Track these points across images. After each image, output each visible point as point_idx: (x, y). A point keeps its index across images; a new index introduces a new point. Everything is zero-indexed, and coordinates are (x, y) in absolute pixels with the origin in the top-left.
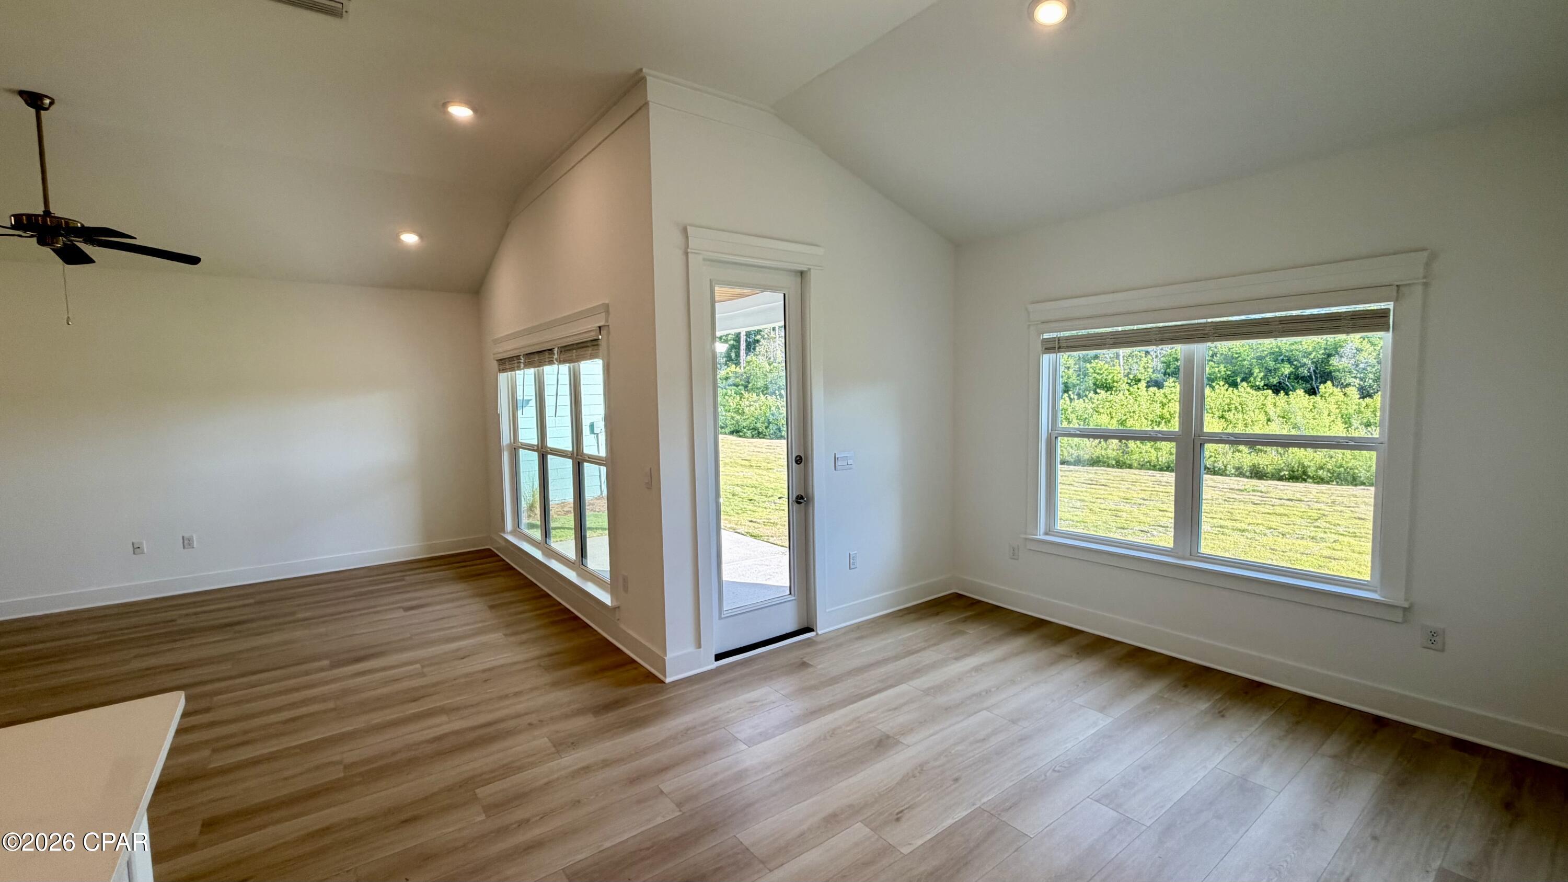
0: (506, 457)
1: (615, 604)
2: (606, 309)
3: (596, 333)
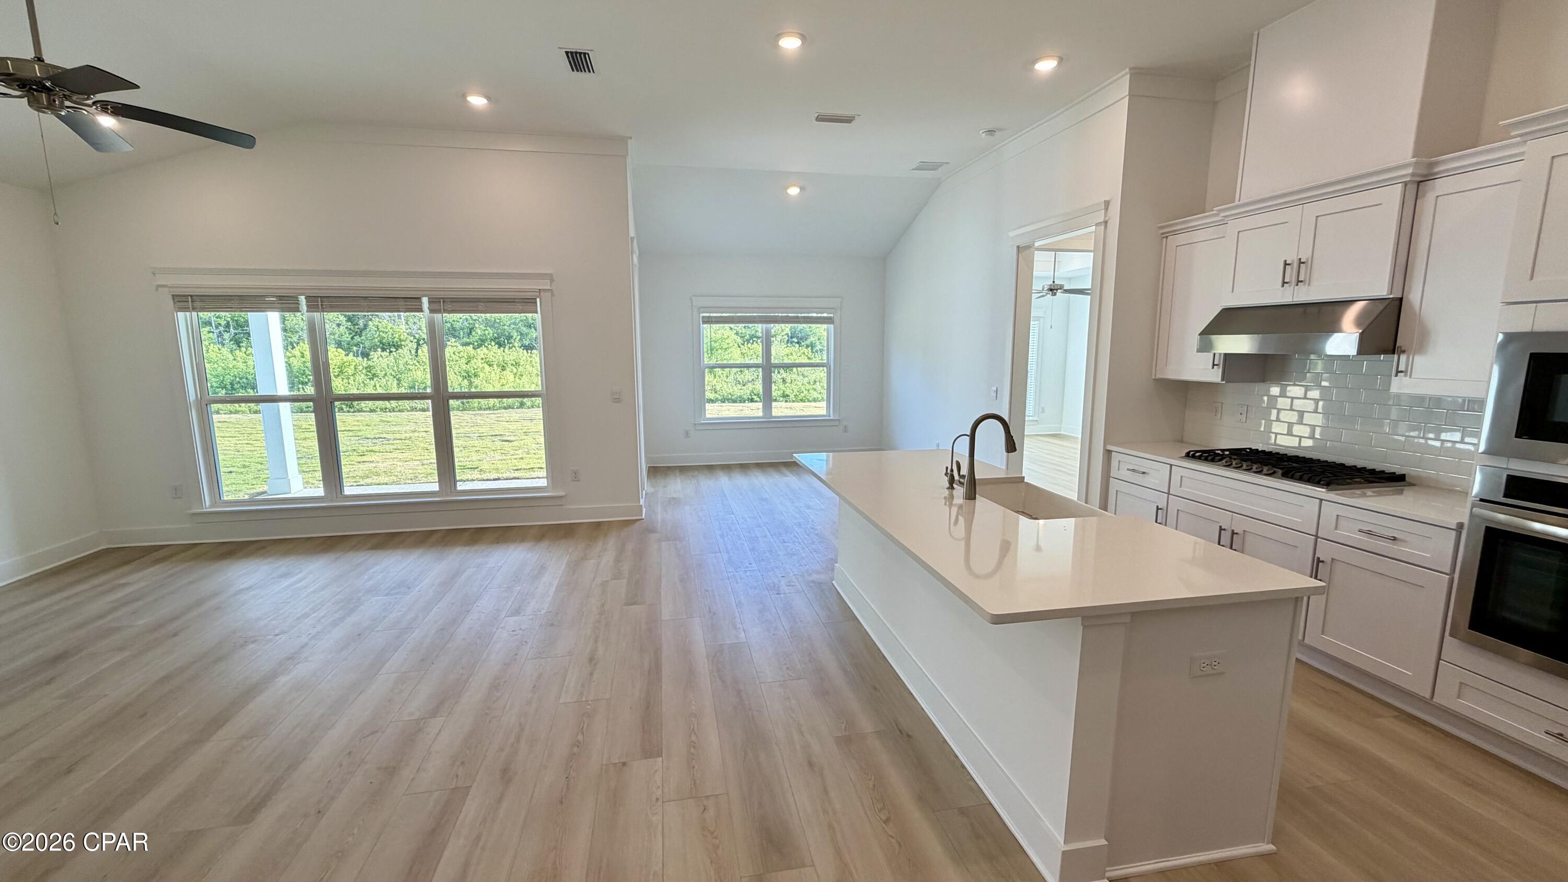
0: (194, 415)
1: (562, 494)
2: (550, 277)
3: (534, 294)
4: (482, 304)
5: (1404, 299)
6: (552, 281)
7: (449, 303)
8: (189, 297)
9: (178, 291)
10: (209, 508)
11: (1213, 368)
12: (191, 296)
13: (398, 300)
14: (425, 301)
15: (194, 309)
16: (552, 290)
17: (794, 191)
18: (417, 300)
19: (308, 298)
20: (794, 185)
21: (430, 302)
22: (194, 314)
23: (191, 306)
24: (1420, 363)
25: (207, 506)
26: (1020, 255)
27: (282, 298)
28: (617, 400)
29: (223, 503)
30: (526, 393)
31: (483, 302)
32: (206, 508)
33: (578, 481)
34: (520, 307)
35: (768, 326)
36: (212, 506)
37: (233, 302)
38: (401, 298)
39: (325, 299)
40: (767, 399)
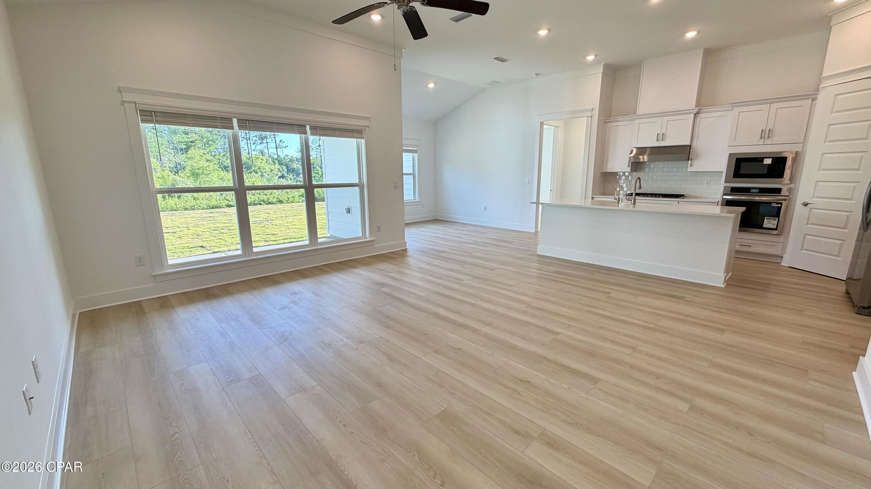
1: (374, 239)
2: (368, 119)
3: (363, 128)
4: (338, 132)
5: (691, 146)
7: (321, 130)
8: (153, 113)
9: (145, 108)
13: (293, 126)
14: (308, 127)
17: (431, 85)
18: (303, 127)
19: (239, 121)
20: (433, 83)
21: (310, 129)
24: (696, 162)
26: (541, 126)
27: (222, 119)
28: (396, 187)
31: (338, 130)
33: (380, 231)
37: (186, 119)
38: (295, 124)
39: (251, 122)
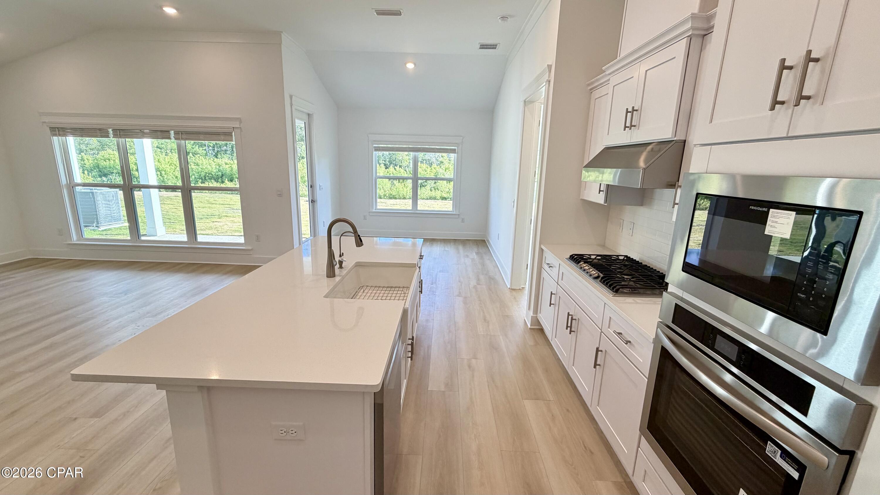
0: (65, 192)
1: (250, 248)
2: (239, 120)
3: (230, 130)
4: (202, 135)
5: (686, 141)
6: (241, 122)
7: (184, 134)
8: (57, 129)
10: (75, 241)
11: (599, 193)
12: (58, 128)
13: (158, 132)
14: (172, 132)
15: (60, 135)
16: (241, 128)
18: (167, 132)
19: (113, 130)
20: (411, 62)
21: (175, 134)
22: (60, 138)
23: (58, 134)
25: (74, 240)
26: (526, 107)
27: (101, 130)
28: (280, 195)
29: (83, 239)
30: (231, 189)
31: (203, 134)
32: (74, 241)
33: (259, 241)
34: (222, 137)
35: (417, 153)
36: (77, 240)
38: (159, 131)
39: (121, 131)
40: (415, 198)
